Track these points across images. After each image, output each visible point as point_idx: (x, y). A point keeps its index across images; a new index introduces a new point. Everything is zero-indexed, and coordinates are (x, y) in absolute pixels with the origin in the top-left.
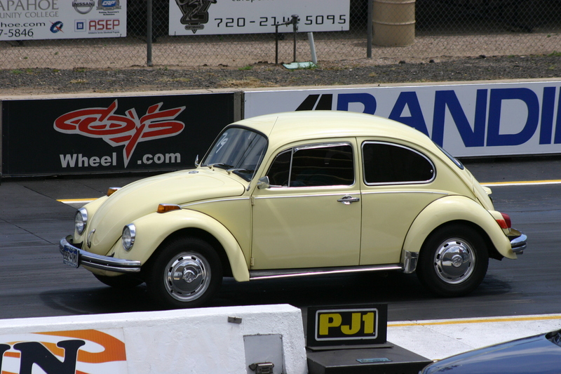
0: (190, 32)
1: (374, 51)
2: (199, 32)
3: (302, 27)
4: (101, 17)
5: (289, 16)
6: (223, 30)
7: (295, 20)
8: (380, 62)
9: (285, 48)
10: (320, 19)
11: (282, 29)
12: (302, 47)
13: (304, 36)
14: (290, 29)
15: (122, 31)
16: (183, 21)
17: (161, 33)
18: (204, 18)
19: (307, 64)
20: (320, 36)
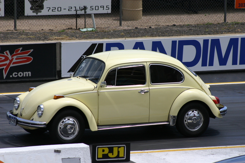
0: (35, 14)
1: (123, 22)
2: (39, 14)
3: (88, 11)
5: (82, 6)
6: (51, 13)
7: (85, 8)
8: (126, 28)
9: (81, 21)
10: (97, 8)
11: (79, 12)
12: (89, 21)
13: (89, 16)
14: (83, 12)
15: (2, 13)
16: (31, 9)
17: (21, 14)
18: (41, 7)
19: (91, 29)
20: (97, 15)
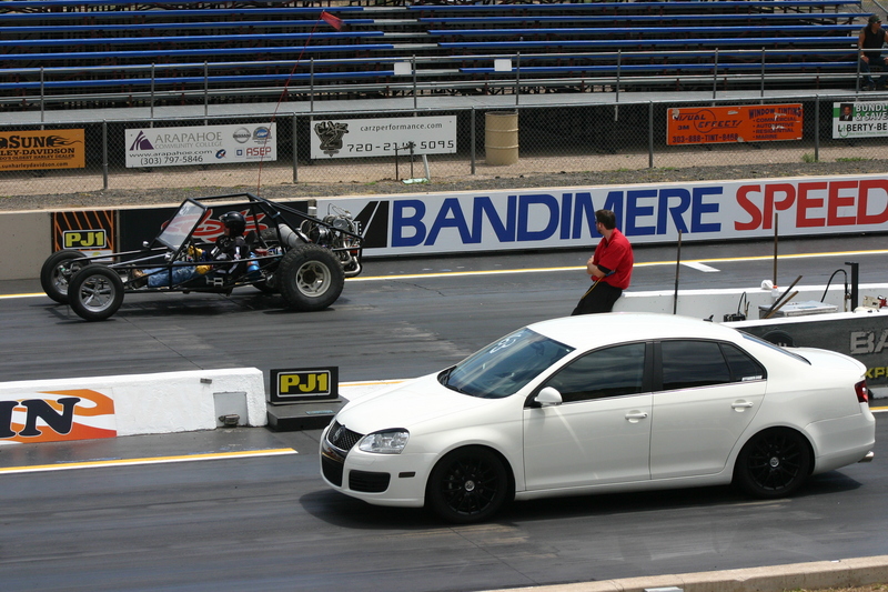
0: (328, 156)
1: (477, 169)
2: (335, 156)
3: (417, 151)
4: (257, 145)
5: (406, 142)
6: (354, 154)
7: (411, 145)
8: (481, 178)
9: (404, 168)
10: (432, 144)
11: (400, 153)
12: (417, 167)
13: (418, 158)
14: (408, 152)
15: (273, 156)
16: (322, 147)
17: (305, 159)
18: (338, 144)
19: (420, 180)
20: (432, 158)
